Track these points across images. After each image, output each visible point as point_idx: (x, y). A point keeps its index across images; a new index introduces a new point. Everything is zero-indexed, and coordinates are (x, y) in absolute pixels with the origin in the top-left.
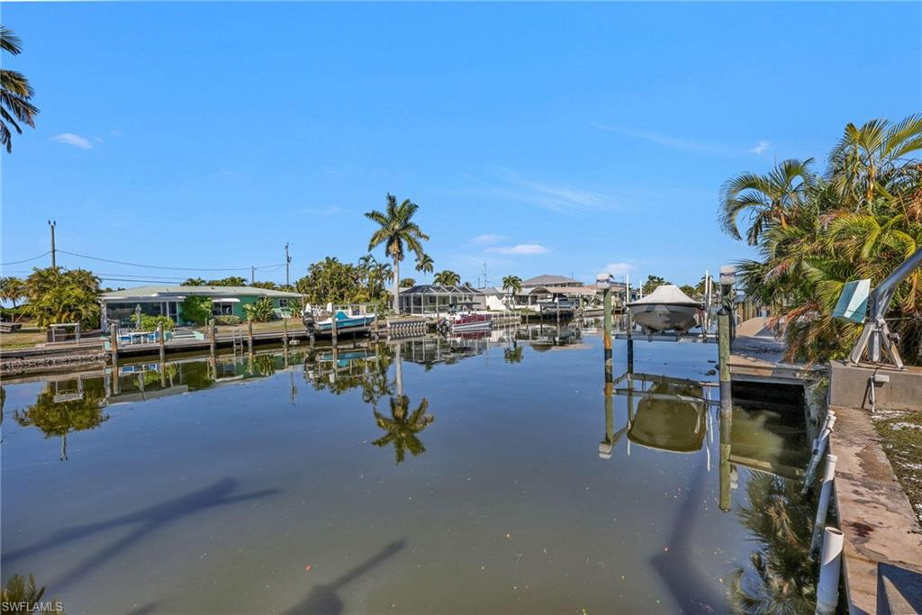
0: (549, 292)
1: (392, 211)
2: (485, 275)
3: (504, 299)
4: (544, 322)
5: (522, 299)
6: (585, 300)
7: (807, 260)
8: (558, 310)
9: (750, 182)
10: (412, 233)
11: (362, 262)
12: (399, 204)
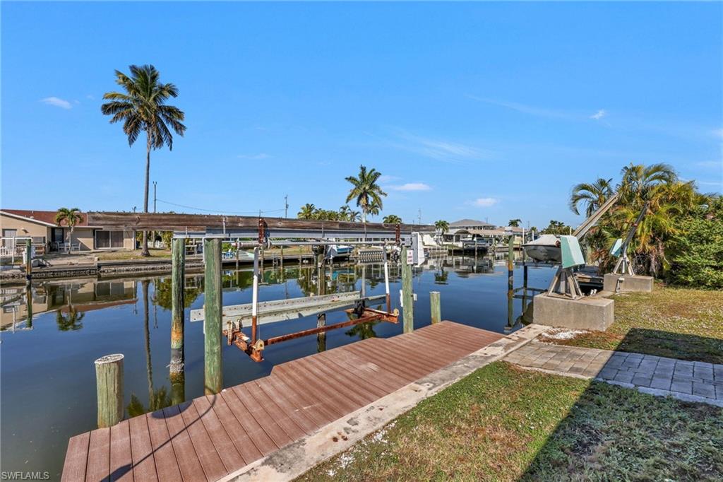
0: (469, 233)
1: (363, 176)
2: (420, 218)
3: (435, 237)
4: (465, 255)
5: (449, 238)
6: (497, 239)
7: (604, 228)
8: (476, 247)
9: (584, 187)
10: (375, 192)
11: (342, 210)
12: (368, 172)
